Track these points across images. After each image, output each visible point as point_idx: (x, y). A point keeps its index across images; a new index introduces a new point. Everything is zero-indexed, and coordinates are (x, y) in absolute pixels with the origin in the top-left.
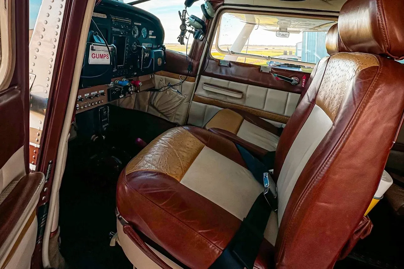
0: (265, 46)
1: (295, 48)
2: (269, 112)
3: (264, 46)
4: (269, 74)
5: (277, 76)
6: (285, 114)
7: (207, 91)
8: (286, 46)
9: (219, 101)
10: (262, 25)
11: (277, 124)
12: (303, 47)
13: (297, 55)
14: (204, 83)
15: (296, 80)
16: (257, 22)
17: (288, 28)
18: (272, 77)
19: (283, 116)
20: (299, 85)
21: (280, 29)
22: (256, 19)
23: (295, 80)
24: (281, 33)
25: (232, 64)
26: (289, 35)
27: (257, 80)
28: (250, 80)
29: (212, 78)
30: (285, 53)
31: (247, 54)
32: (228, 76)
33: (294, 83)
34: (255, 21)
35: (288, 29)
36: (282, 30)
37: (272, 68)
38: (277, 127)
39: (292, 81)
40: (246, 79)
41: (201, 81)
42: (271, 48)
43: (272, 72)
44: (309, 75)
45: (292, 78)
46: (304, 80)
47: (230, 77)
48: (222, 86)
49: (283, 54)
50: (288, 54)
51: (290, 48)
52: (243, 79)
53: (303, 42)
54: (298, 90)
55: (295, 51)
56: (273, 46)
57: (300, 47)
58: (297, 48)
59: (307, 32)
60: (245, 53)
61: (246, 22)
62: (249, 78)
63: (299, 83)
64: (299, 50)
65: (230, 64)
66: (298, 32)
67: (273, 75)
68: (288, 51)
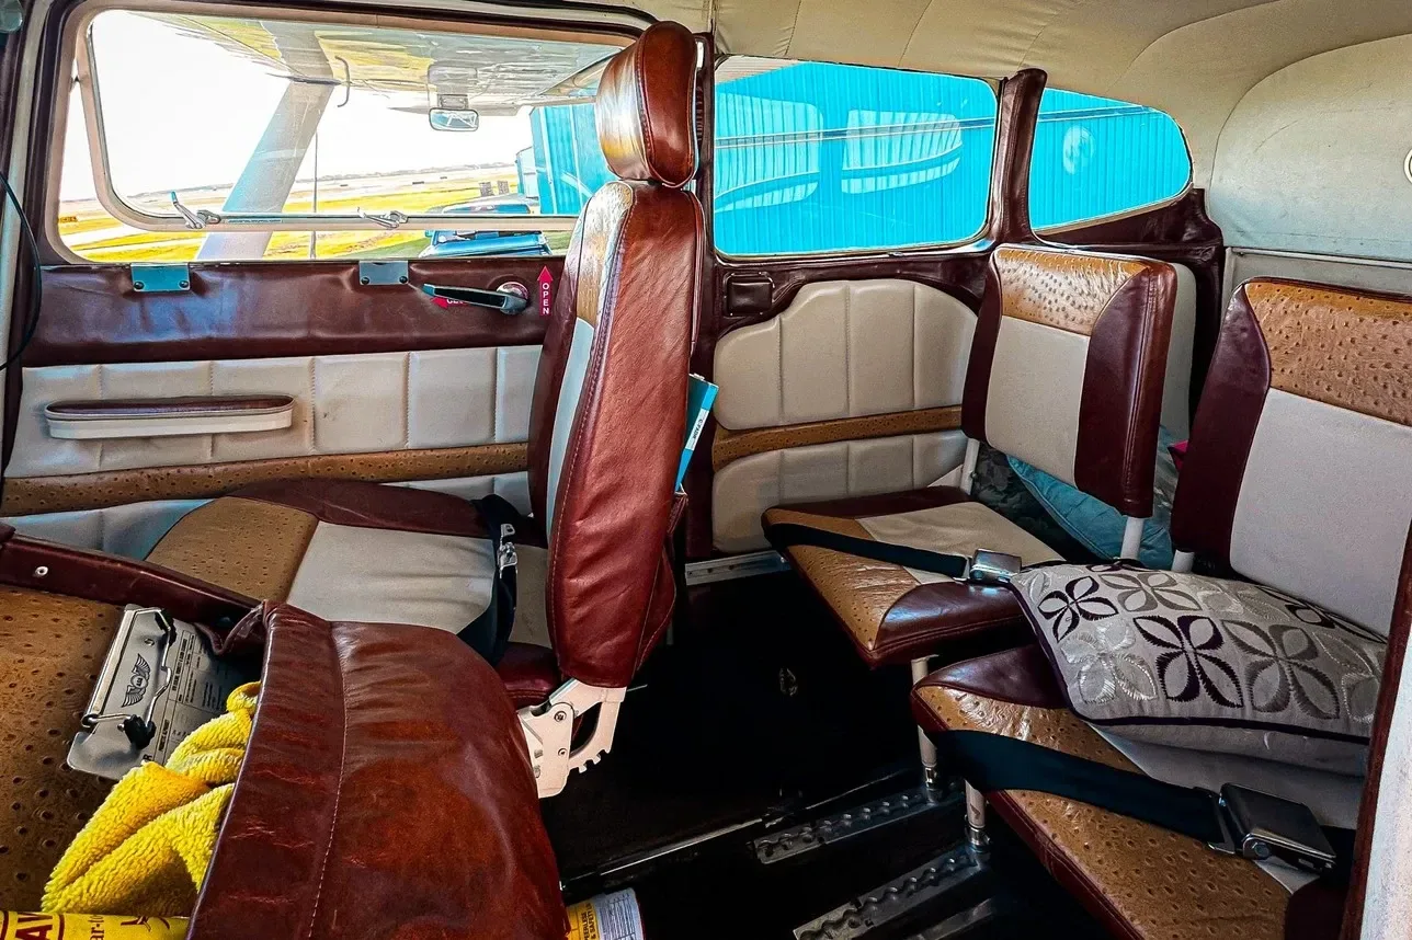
0: (412, 172)
1: (516, 168)
2: (432, 450)
3: (406, 173)
4: (401, 289)
5: (438, 291)
6: (498, 438)
7: (86, 443)
8: (486, 166)
9: (172, 471)
10: (365, 84)
11: (469, 486)
12: (539, 162)
13: (522, 191)
14: (51, 408)
15: (516, 295)
16: (338, 72)
17: (469, 95)
18: (418, 301)
19: (488, 445)
20: (530, 311)
21: (441, 99)
22: (332, 61)
23: (512, 294)
24: (447, 114)
25: (207, 276)
26: (477, 123)
27: (356, 325)
28: (321, 334)
29: (101, 372)
30: (486, 191)
31: (319, 213)
32: (195, 336)
33: (509, 306)
34: (329, 71)
35: (474, 99)
36: (449, 101)
37: (411, 262)
38: (474, 501)
39: (499, 300)
40: (299, 334)
41: (32, 400)
42: (435, 177)
43: (413, 277)
44: (560, 263)
45: (501, 288)
46: (546, 286)
47: (209, 341)
48: (169, 395)
49: (478, 193)
50: (496, 191)
51: (500, 170)
52: (285, 335)
53: (537, 147)
54: (528, 330)
55: (517, 181)
56: (443, 170)
57: (529, 164)
58: (519, 166)
59: (542, 109)
60: (311, 213)
61: (289, 74)
62: (309, 325)
63: (529, 303)
64: (528, 174)
65: (193, 277)
66: (512, 109)
67: (420, 293)
68: (494, 183)
